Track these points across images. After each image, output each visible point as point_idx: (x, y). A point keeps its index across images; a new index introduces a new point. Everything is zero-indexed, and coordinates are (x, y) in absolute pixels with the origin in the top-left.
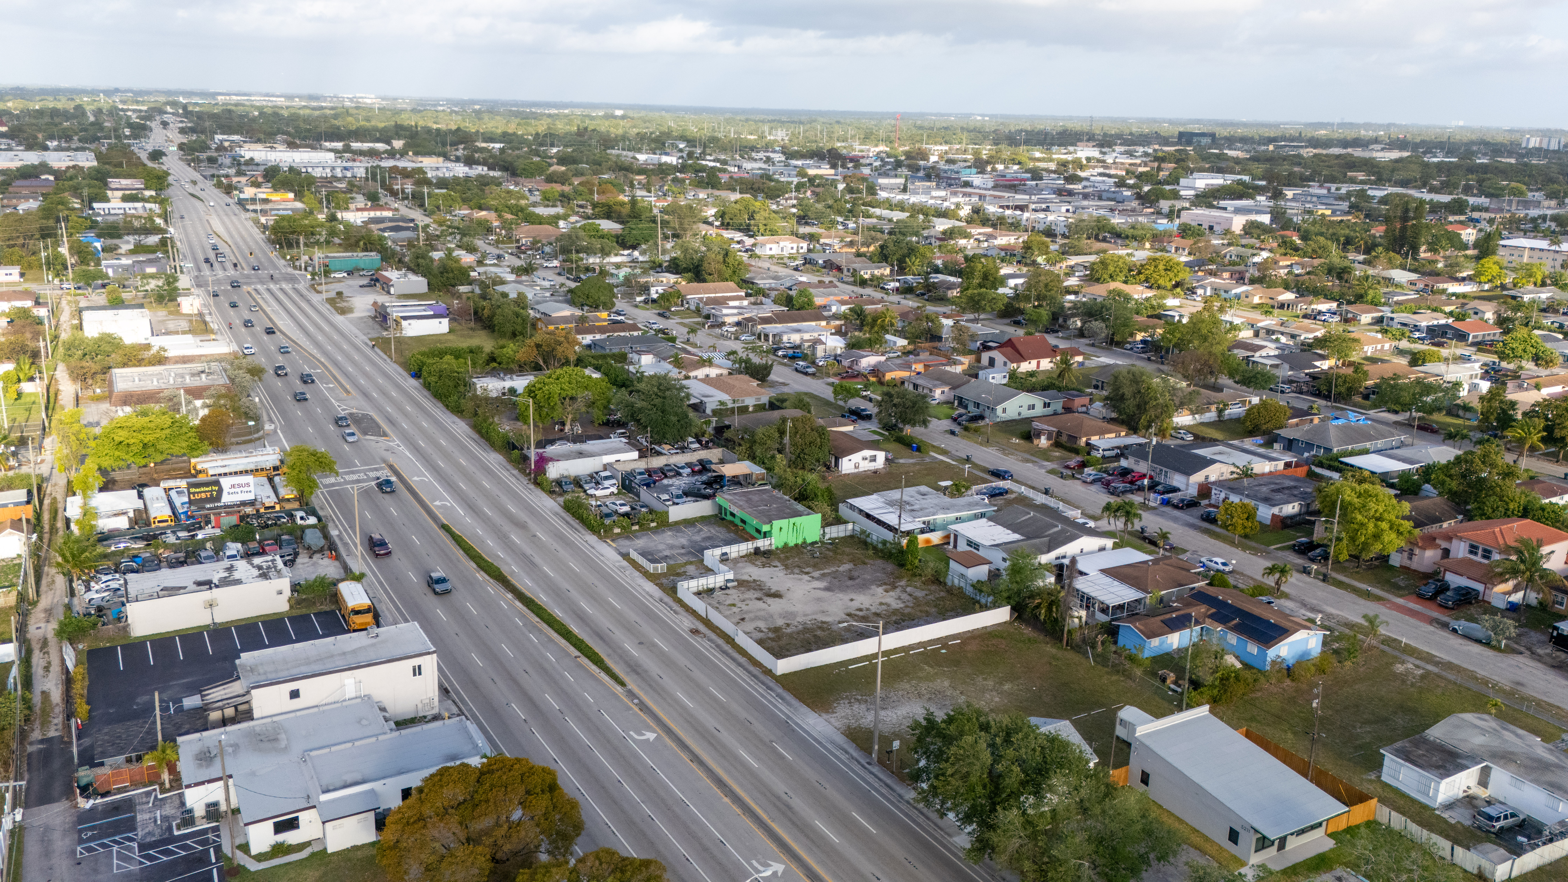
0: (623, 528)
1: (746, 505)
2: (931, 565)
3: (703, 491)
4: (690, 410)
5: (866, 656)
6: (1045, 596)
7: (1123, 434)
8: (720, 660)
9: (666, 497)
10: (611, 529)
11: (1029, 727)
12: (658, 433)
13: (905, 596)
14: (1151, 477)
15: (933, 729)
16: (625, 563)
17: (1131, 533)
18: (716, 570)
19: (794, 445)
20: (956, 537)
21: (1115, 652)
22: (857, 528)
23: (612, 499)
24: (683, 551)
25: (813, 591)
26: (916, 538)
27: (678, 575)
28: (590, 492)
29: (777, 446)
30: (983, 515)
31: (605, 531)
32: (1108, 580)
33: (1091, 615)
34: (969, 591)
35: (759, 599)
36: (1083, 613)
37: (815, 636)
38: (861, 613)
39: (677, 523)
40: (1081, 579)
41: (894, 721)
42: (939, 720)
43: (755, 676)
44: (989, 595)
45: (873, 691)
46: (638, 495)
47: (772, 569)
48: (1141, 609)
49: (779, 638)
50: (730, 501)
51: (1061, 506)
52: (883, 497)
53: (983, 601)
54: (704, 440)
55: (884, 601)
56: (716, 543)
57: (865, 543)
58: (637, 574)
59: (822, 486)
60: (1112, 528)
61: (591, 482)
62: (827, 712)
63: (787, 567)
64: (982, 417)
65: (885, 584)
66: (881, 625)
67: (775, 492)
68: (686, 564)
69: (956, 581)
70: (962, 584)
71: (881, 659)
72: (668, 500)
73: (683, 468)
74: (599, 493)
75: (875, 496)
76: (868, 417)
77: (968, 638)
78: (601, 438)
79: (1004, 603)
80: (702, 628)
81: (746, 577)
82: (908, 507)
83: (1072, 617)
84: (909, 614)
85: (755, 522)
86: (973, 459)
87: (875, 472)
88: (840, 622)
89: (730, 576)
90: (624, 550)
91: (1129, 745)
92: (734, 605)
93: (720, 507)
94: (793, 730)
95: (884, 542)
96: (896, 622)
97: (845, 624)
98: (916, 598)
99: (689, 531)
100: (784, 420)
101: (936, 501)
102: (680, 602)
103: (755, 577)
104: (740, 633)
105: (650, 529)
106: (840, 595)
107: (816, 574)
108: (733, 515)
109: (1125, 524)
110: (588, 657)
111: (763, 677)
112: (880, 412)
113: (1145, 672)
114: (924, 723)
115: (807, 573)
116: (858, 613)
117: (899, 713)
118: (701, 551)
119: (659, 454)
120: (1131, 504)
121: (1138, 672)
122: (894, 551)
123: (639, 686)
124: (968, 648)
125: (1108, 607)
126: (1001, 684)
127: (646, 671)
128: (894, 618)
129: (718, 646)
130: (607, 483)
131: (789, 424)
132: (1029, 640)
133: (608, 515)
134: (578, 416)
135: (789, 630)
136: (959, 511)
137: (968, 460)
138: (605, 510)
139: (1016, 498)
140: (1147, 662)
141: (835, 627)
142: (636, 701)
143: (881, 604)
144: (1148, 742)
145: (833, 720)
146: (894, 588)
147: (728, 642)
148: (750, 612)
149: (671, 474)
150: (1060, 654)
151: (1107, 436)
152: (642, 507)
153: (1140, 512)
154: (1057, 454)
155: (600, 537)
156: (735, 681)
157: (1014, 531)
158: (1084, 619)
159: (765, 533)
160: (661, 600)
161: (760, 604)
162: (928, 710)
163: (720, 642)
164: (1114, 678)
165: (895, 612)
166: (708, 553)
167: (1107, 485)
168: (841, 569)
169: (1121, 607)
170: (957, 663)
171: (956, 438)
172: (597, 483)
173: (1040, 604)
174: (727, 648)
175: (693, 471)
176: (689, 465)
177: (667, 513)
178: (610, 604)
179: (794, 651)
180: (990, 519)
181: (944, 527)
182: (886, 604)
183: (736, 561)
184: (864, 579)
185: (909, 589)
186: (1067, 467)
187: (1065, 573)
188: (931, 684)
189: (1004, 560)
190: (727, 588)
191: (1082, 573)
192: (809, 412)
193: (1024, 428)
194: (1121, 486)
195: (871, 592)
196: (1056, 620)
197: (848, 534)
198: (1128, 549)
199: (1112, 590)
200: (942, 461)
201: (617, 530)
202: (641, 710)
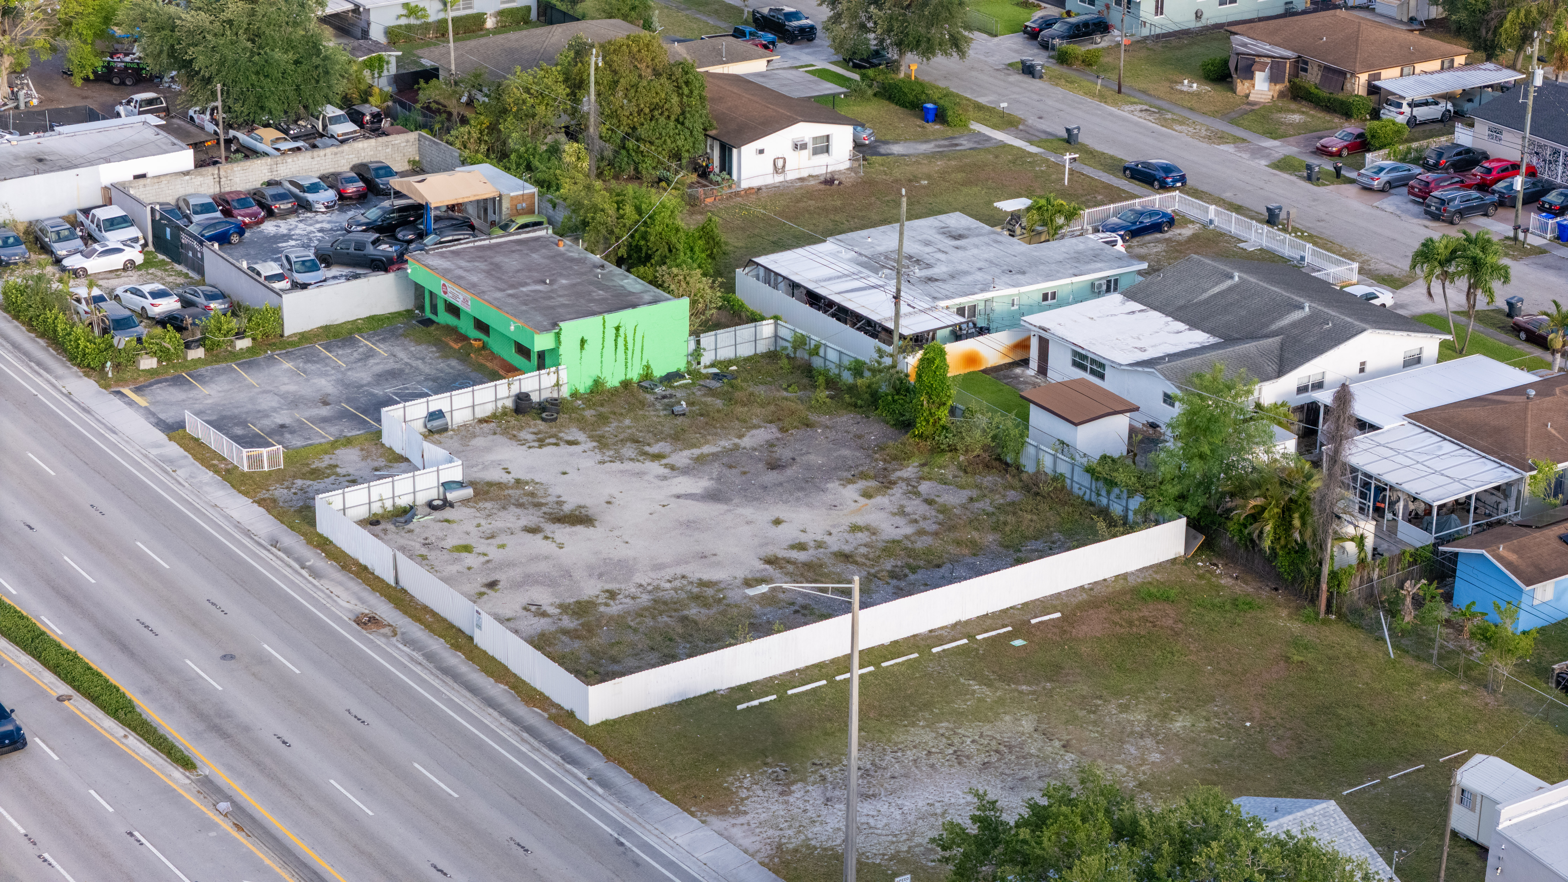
0: (163, 354)
1: (487, 284)
2: (982, 420)
3: (370, 250)
4: (328, 31)
5: (820, 666)
6: (1275, 489)
7: (1460, 60)
8: (437, 693)
9: (270, 268)
10: (133, 360)
11: (1238, 823)
12: (242, 97)
13: (915, 506)
14: (1532, 172)
15: (996, 842)
16: (174, 449)
17: (1483, 318)
18: (416, 460)
19: (610, 115)
20: (1044, 344)
21: (1448, 623)
22: (784, 332)
23: (132, 280)
24: (325, 411)
25: (674, 504)
26: (942, 353)
27: (316, 474)
28: (74, 262)
29: (565, 120)
30: (1111, 285)
31: (117, 366)
32: (1429, 440)
33: (1387, 533)
34: (1081, 484)
35: (533, 530)
36: (1368, 527)
37: (684, 619)
38: (801, 556)
39: (305, 337)
40: (1362, 439)
41: (896, 827)
42: (1011, 819)
43: (530, 730)
44: (1131, 494)
45: (840, 753)
46: (198, 267)
47: (565, 449)
48: (1510, 510)
49: (590, 630)
50: (444, 273)
51: (1309, 253)
52: (850, 247)
53: (1117, 509)
54: (368, 111)
55: (860, 521)
56: (412, 386)
57: (808, 371)
58: (207, 476)
59: (687, 223)
60: (1437, 305)
61: (71, 237)
62: (722, 812)
63: (602, 443)
64: (1101, 27)
65: (864, 476)
66: (856, 587)
67: (565, 245)
68: (334, 445)
69: (1047, 462)
70: (1063, 468)
71: (857, 672)
72: (280, 277)
73: (314, 188)
74: (95, 265)
75: (829, 246)
76: (807, 35)
77: (1081, 606)
78: (91, 116)
79: (1169, 511)
80: (385, 610)
81: (495, 475)
82: (918, 272)
83: (1340, 538)
84: (928, 551)
85: (512, 328)
86: (1083, 138)
87: (829, 181)
88: (749, 583)
89: (454, 472)
90: (169, 416)
91: (1483, 851)
92: (467, 549)
93: (419, 290)
94: (637, 863)
95: (858, 369)
96: (893, 575)
97: (764, 588)
98: (944, 510)
99: (339, 358)
100: (580, 51)
101: (990, 253)
102: (324, 545)
103: (518, 473)
104: (487, 620)
105: (234, 356)
106: (748, 512)
107: (682, 458)
108: (454, 310)
109: (1470, 294)
110: (93, 699)
111: (552, 732)
112: (836, 19)
113: (1522, 668)
114: (973, 829)
115: (657, 457)
116: (795, 555)
117: (908, 805)
118: (375, 407)
119: (249, 153)
120: (1485, 245)
121: (1504, 668)
122: (884, 388)
123: (230, 768)
124: (1082, 630)
125: (1429, 509)
126: (1165, 717)
127: (247, 729)
128: (888, 564)
129: (430, 657)
130: (114, 238)
131: (595, 60)
132: (1235, 602)
133: (122, 324)
134: (26, 61)
135: (614, 609)
136: (1049, 277)
137: (1070, 139)
138: (110, 308)
139: (1195, 238)
140: (1526, 644)
141: (734, 595)
142: (224, 806)
143: (855, 528)
144: (1527, 842)
145: (737, 833)
146: (887, 484)
147: (456, 647)
148: (511, 564)
149: (285, 206)
150: (1311, 633)
151: (1419, 67)
152: (211, 297)
153: (1505, 261)
154: (1296, 118)
155: (104, 382)
156: (480, 746)
157: (1194, 324)
158: (1369, 542)
159: (541, 355)
160: (275, 543)
161: (536, 543)
162: (980, 797)
163: (437, 645)
164: (1445, 686)
165: (891, 548)
166: (391, 415)
167: (1422, 194)
168: (747, 442)
169: (1461, 507)
170: (1054, 672)
171: (1036, 84)
172: (89, 238)
173: (1263, 509)
174: (455, 660)
175: (342, 196)
176: (331, 180)
177: (277, 312)
178: (140, 557)
179: (632, 662)
180: (1131, 295)
181: (1013, 321)
182: (867, 528)
183: (466, 432)
184: (808, 467)
185: (925, 487)
186: (1323, 151)
187: (1322, 427)
188: (987, 729)
189: (1168, 399)
190: (446, 504)
191: (1364, 426)
192: (647, 25)
193: (1212, 52)
194: (1456, 196)
195: (828, 498)
196: (1302, 549)
197: (762, 348)
198: (1478, 360)
199: (1438, 465)
200: (1004, 146)
201: (148, 363)
202: (239, 828)
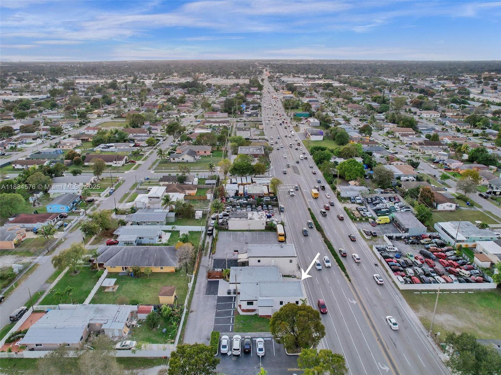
5: (434, 290)
16: (358, 233)
18: (387, 242)
27: (375, 241)
30: (492, 239)
52: (452, 223)
71: (439, 292)
79: (495, 281)
80: (379, 264)
82: (461, 230)
87: (451, 211)
90: (359, 228)
101: (473, 229)
102: (373, 252)
110: (341, 267)
127: (358, 276)
129: (382, 272)
136: (481, 235)
145: (418, 314)
155: (353, 221)
174: (386, 274)
180: (495, 241)
189: (497, 261)
200: (479, 211)
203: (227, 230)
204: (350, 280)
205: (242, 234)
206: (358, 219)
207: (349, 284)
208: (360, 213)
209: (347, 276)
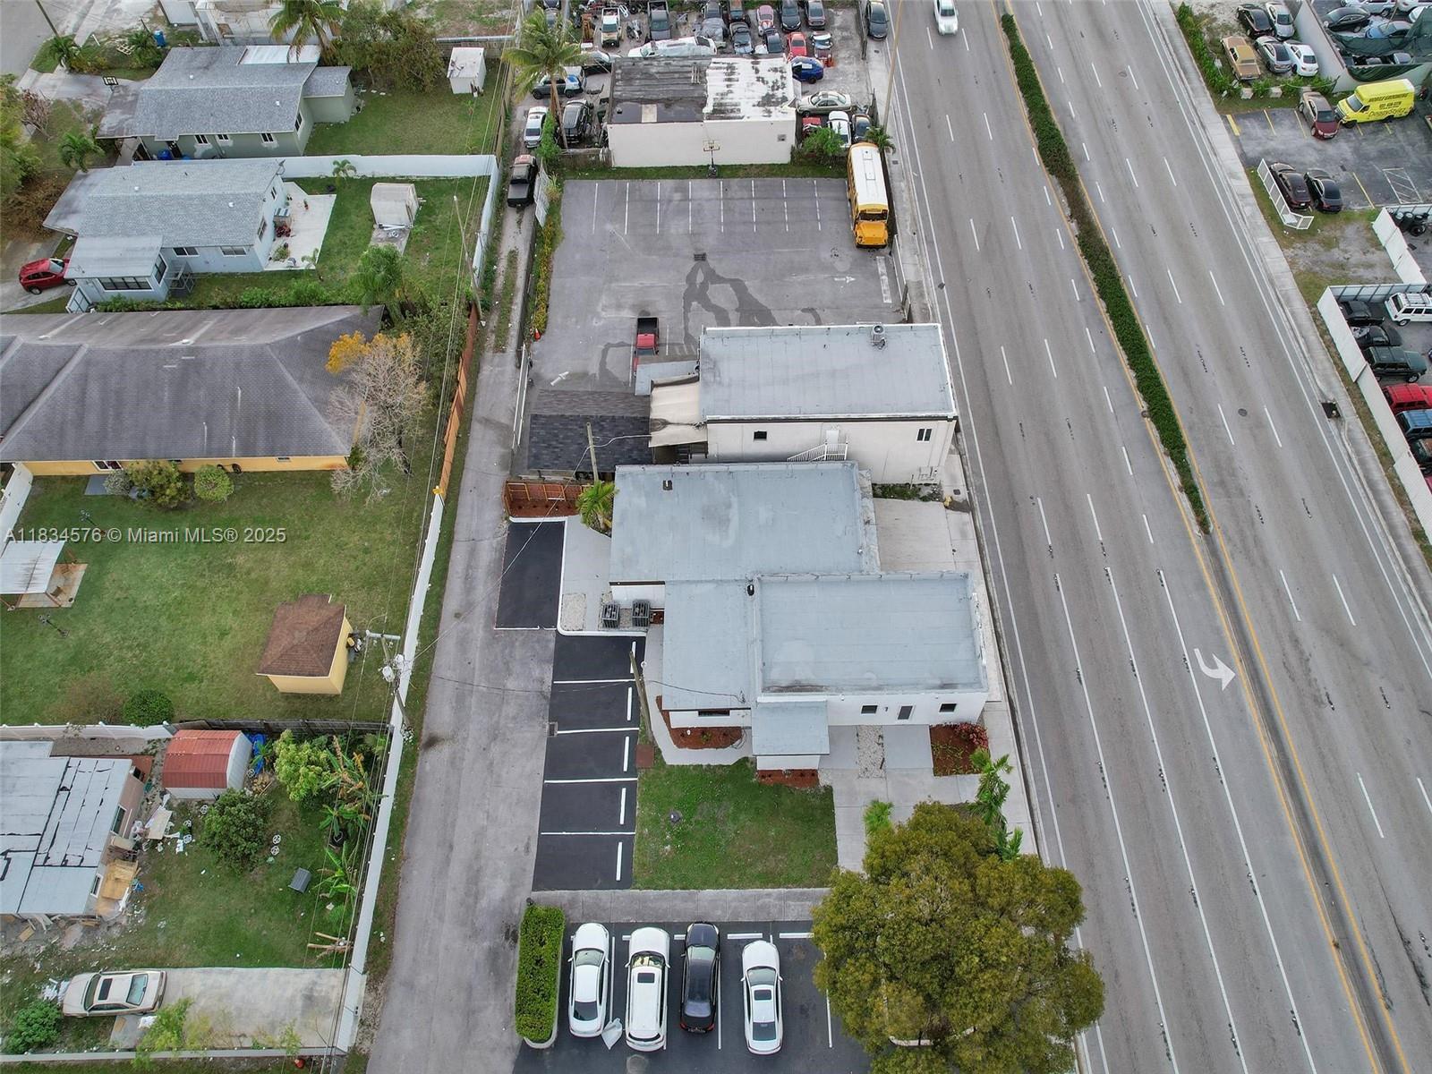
80: (1343, 401)
90: (1247, 149)
123: (1226, 531)
127: (1241, 494)
129: (1363, 464)
163: (1369, 453)
174: (1378, 475)
178: (1209, 284)
203: (605, 170)
204: (1203, 524)
205: (677, 196)
206: (1247, 93)
207: (1197, 550)
208: (1256, 47)
209: (1190, 490)
